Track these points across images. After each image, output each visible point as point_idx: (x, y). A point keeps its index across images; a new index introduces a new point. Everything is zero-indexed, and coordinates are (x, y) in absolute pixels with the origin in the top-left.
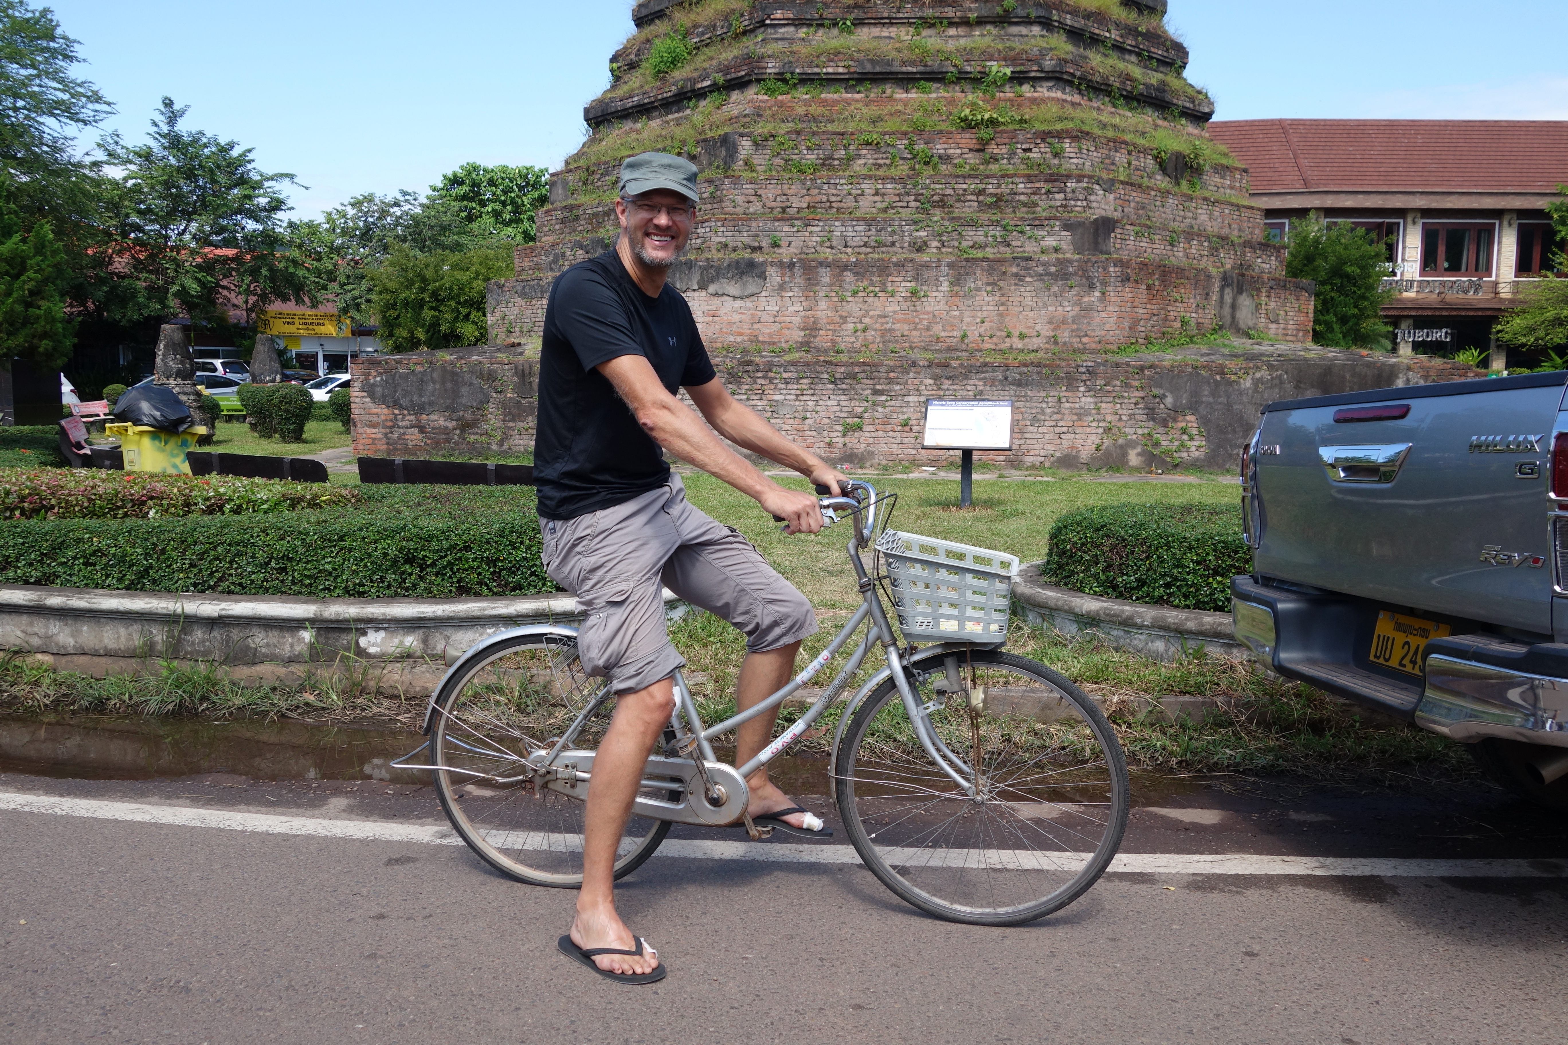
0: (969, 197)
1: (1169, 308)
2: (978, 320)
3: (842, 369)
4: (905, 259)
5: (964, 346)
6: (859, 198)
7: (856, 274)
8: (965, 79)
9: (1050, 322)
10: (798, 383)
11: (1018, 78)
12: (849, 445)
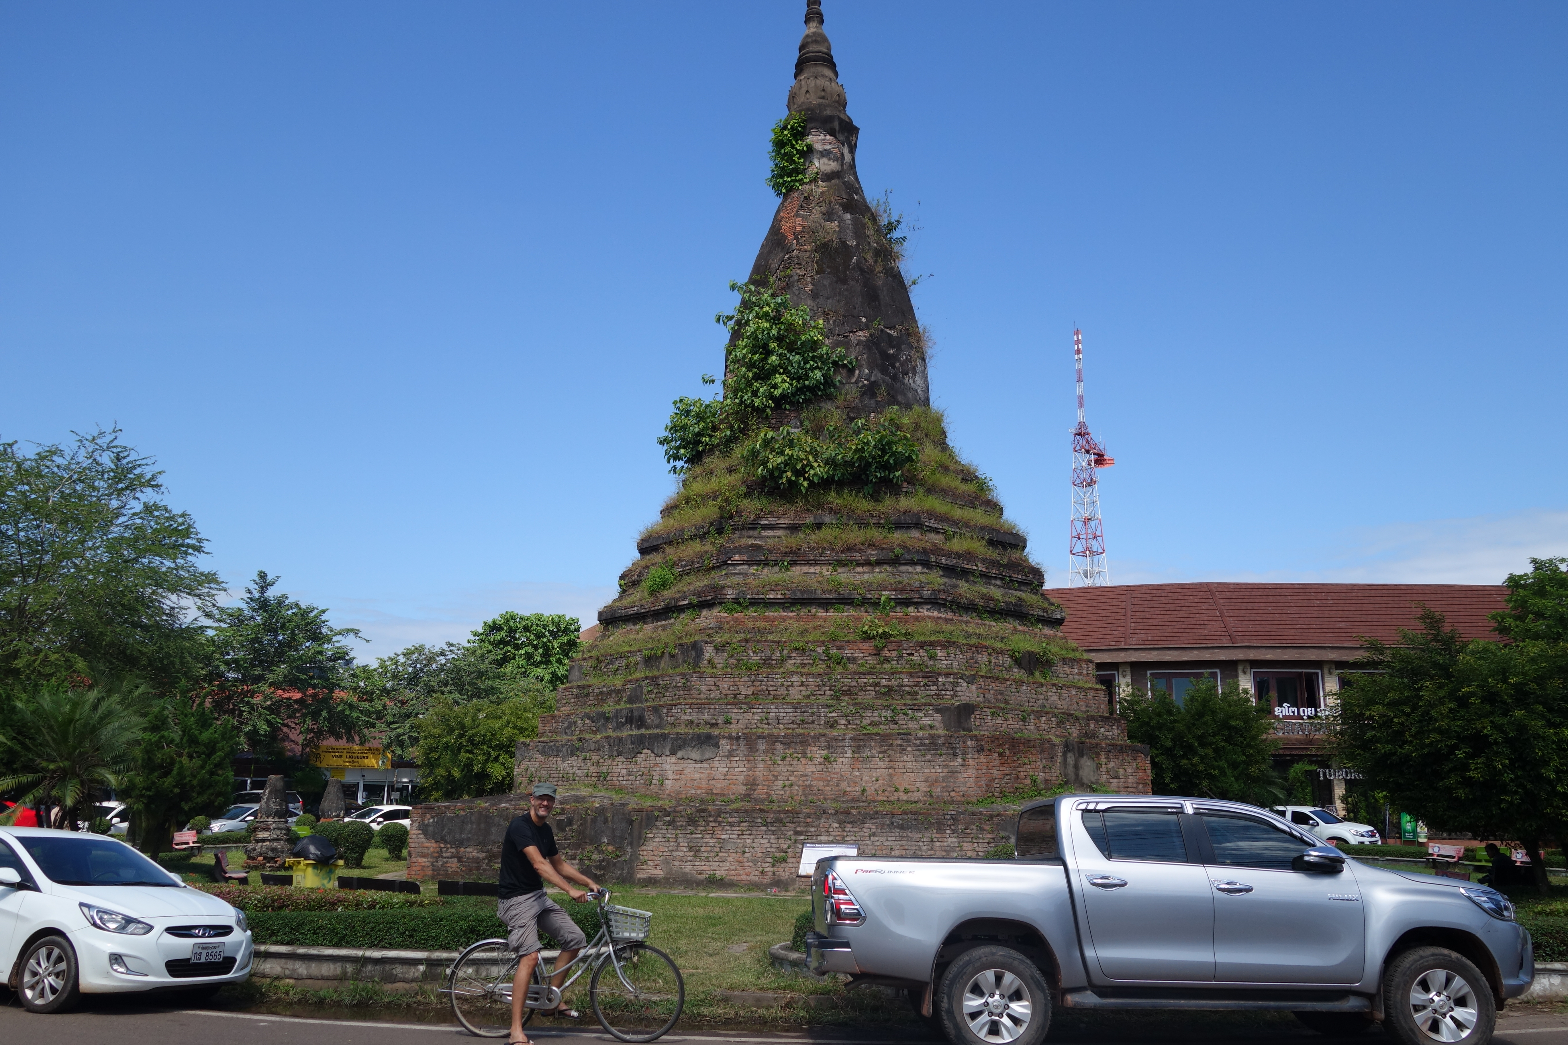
0: (868, 688)
1: (1020, 769)
2: (874, 779)
3: (772, 816)
4: (820, 734)
5: (864, 798)
6: (789, 688)
7: (784, 744)
8: (868, 603)
9: (926, 781)
10: (739, 826)
11: (906, 603)
12: (777, 874)
